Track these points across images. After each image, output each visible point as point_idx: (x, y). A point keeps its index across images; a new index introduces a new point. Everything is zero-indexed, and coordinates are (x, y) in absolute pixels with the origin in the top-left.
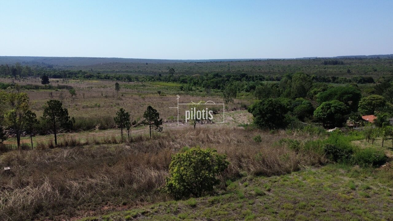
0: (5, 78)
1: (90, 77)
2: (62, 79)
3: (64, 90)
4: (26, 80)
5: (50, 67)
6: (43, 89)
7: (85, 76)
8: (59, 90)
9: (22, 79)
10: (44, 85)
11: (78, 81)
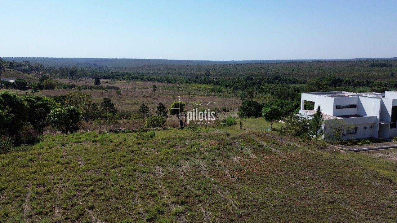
0: (64, 78)
1: (134, 78)
2: (110, 80)
3: (112, 90)
4: (81, 81)
5: (100, 68)
6: (96, 89)
7: (130, 78)
8: (108, 90)
9: (78, 80)
10: (96, 86)
11: (124, 82)
